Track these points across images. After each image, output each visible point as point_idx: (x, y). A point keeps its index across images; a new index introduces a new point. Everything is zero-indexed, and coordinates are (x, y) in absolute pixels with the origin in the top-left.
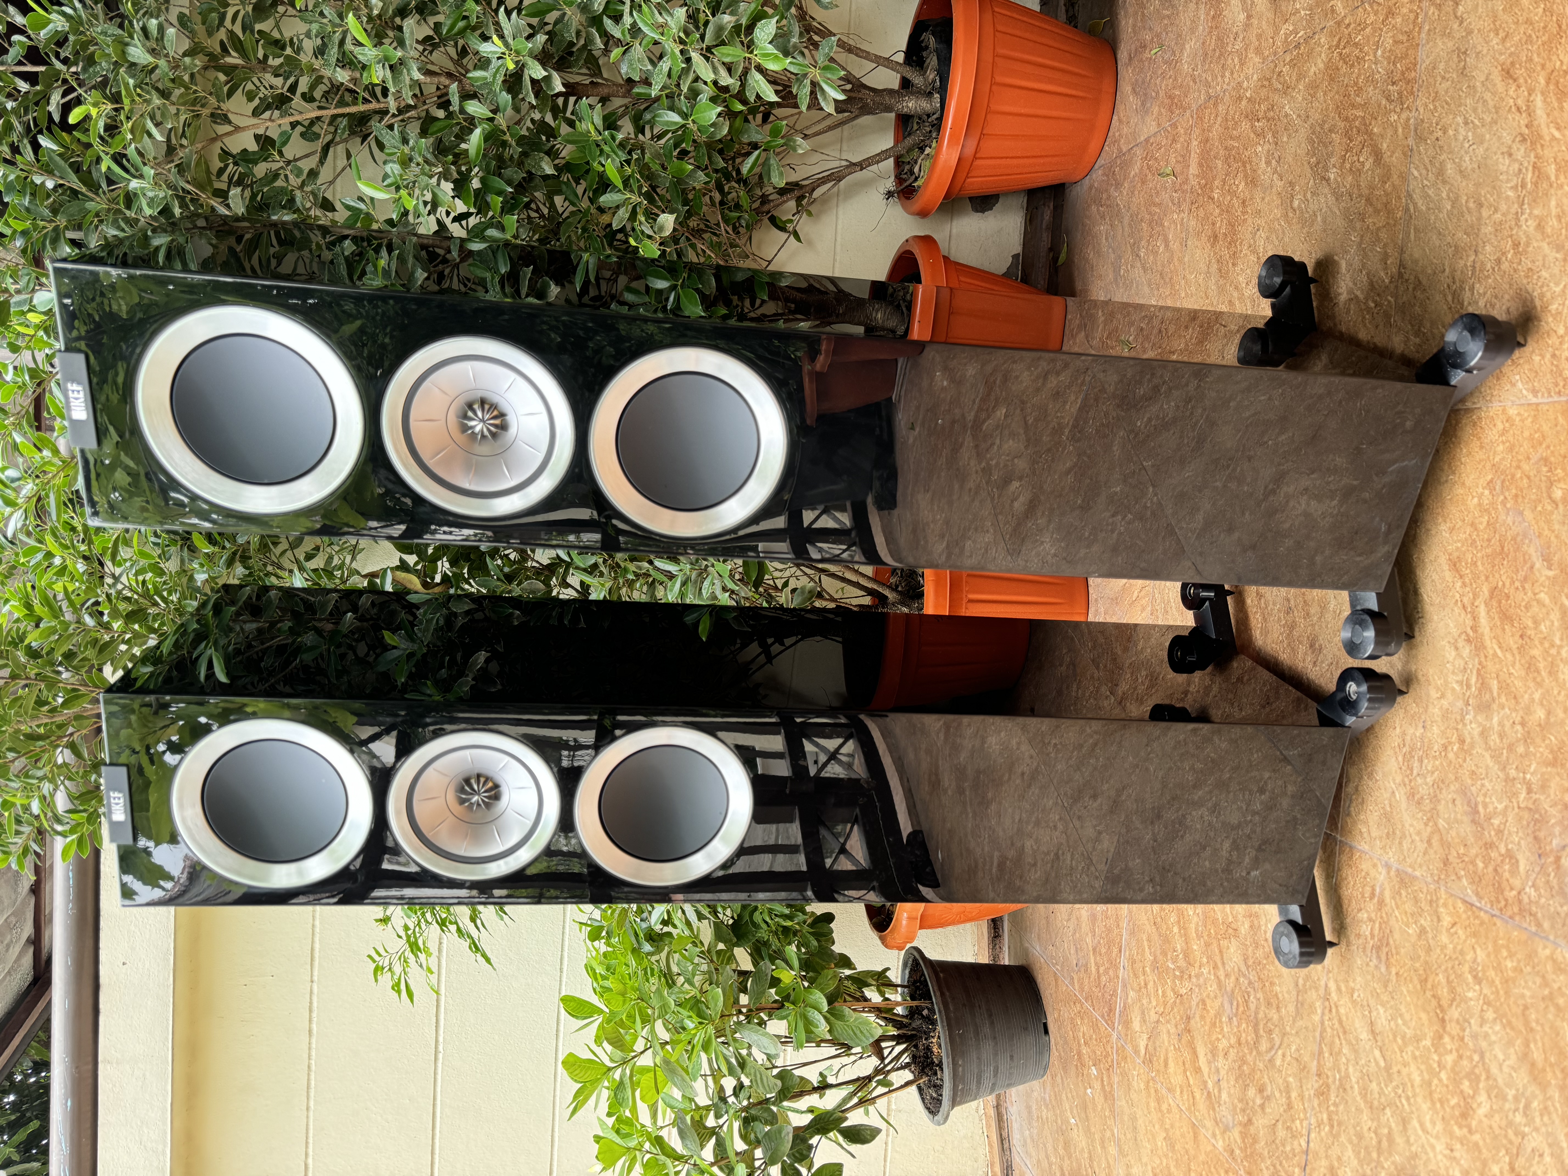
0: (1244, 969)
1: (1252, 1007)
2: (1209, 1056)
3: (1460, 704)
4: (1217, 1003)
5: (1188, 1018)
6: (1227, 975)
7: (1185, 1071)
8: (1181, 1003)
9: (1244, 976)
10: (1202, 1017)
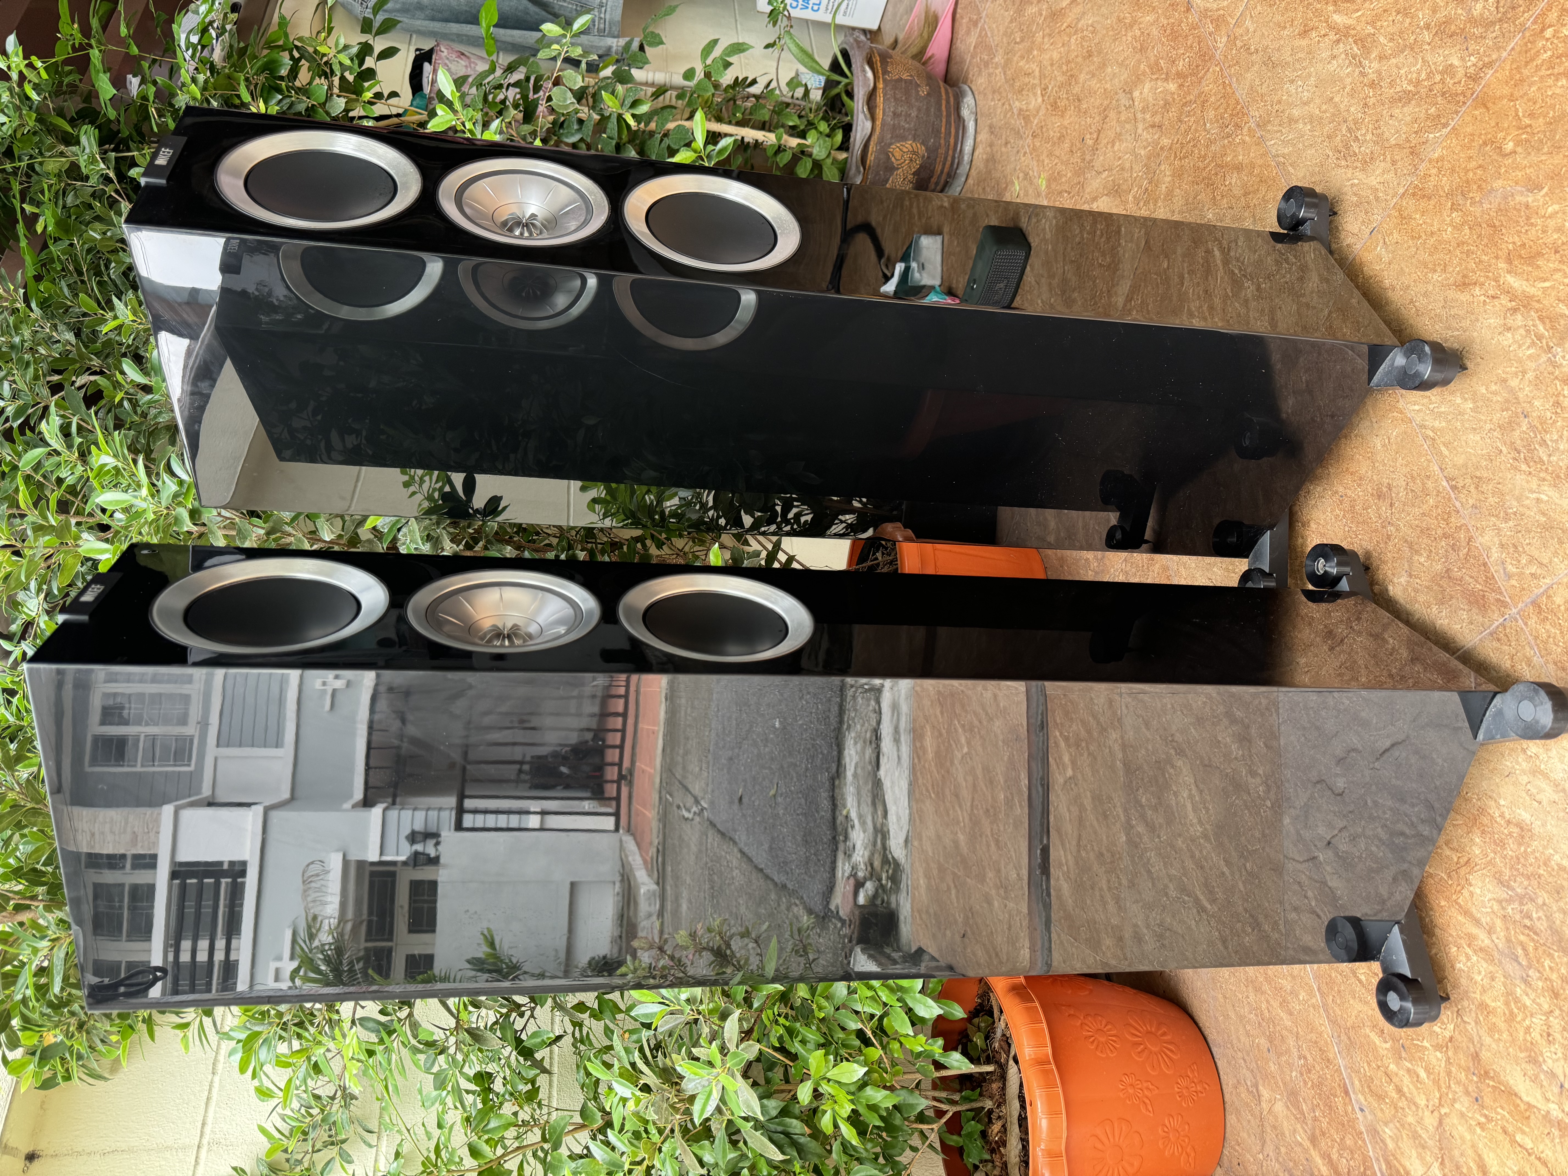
0: (1503, 894)
1: (1542, 925)
2: (1530, 1069)
3: (1544, 358)
4: (1499, 985)
5: (1476, 1057)
6: (1490, 932)
7: (1513, 1142)
8: (1456, 1049)
9: (1510, 901)
10: (1493, 1029)
